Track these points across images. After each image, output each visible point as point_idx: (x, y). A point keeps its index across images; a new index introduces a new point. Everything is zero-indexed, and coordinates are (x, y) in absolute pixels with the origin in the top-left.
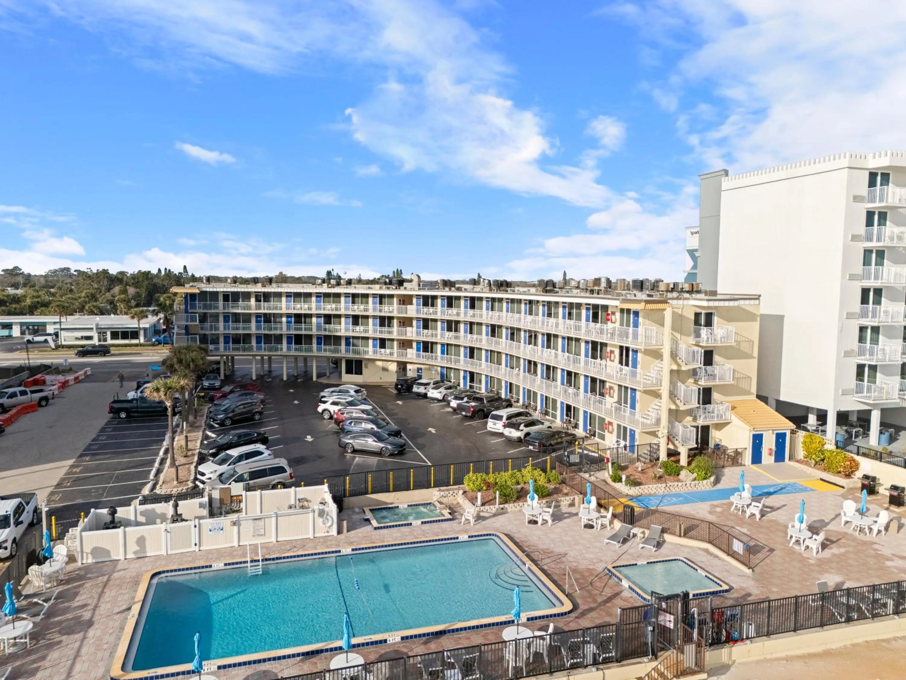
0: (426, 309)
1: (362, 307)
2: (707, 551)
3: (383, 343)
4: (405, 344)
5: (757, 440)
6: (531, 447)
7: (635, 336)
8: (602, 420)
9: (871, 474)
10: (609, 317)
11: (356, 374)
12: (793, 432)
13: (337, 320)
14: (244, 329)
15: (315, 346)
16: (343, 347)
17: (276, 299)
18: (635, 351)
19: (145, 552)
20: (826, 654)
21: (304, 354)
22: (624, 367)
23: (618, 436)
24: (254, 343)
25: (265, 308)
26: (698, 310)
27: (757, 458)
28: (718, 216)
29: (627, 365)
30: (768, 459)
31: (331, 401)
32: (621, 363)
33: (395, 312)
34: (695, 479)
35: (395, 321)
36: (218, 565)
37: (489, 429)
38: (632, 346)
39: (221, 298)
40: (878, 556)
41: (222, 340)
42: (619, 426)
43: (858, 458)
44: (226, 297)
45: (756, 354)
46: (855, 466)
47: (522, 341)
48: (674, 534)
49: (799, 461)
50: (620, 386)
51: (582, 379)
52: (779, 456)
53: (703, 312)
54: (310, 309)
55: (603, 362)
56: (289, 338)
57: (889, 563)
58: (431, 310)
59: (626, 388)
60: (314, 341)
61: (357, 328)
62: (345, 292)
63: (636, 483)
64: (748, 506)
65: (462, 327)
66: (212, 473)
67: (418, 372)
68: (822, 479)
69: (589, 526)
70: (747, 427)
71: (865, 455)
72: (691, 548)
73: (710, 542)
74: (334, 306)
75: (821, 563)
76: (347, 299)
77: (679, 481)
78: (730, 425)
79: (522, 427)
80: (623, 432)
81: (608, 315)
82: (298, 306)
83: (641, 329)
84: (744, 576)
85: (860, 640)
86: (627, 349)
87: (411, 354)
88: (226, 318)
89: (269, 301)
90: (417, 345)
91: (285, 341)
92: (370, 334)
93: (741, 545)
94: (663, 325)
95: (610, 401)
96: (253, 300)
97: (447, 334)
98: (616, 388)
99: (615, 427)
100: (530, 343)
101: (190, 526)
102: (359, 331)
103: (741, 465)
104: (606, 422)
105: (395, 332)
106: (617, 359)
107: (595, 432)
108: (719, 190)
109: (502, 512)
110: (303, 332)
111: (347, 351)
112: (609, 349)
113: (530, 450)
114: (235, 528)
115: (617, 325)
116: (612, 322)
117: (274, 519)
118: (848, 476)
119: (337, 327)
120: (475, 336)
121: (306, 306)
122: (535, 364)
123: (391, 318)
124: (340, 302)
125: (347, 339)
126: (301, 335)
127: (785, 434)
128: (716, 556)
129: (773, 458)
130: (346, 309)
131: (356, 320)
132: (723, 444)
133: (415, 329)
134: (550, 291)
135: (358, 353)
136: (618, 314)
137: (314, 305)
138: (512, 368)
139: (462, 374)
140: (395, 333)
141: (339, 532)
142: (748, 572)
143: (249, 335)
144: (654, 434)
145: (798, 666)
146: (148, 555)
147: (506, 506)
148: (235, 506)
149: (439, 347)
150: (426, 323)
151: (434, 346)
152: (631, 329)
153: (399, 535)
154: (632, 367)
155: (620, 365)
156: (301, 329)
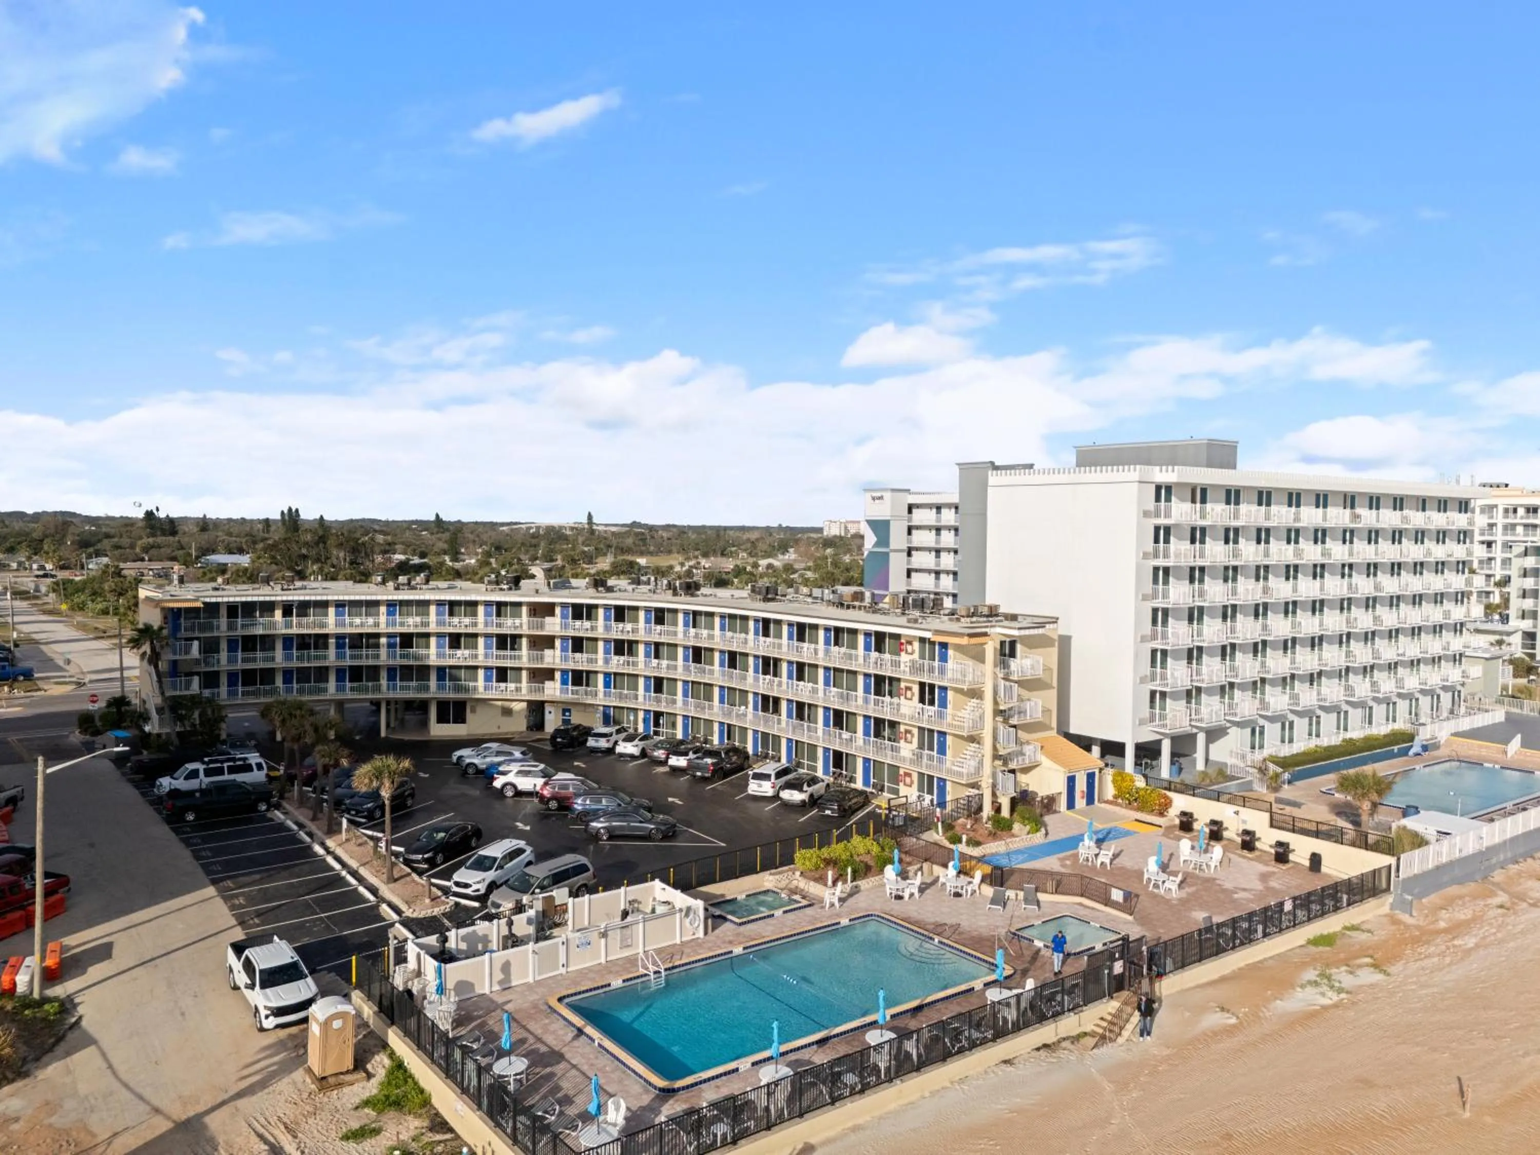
0: (578, 623)
1: (467, 620)
2: (1081, 904)
3: (502, 674)
4: (541, 675)
5: (1071, 781)
6: (828, 812)
7: (942, 671)
8: (894, 769)
9: (1188, 810)
10: (903, 647)
11: (455, 722)
12: (1101, 770)
13: (422, 641)
14: (266, 659)
15: (384, 682)
16: (433, 683)
17: (318, 610)
18: (944, 689)
19: (510, 981)
20: (1223, 979)
21: (370, 696)
22: (927, 707)
23: (921, 789)
24: (279, 681)
25: (298, 627)
26: (1004, 639)
27: (1071, 805)
28: (984, 515)
29: (932, 703)
30: (1080, 803)
31: (515, 771)
32: (922, 700)
33: (525, 627)
34: (1028, 833)
35: (524, 641)
36: (617, 983)
37: (750, 792)
38: (937, 683)
39: (223, 611)
40: (1225, 891)
41: (224, 680)
42: (921, 775)
43: (1170, 794)
44: (232, 609)
45: (1055, 683)
46: (1168, 804)
47: (751, 669)
48: (1046, 892)
49: (1107, 802)
50: (921, 729)
51: (860, 721)
52: (1090, 800)
53: (1008, 640)
54: (377, 625)
55: (895, 700)
56: (340, 672)
57: (1236, 896)
58: (587, 624)
59: (931, 731)
60: (384, 674)
61: (459, 653)
62: (437, 598)
63: (978, 844)
64: (1097, 855)
65: (641, 648)
66: (478, 882)
67: (564, 715)
68: (1137, 820)
69: (957, 895)
70: (1062, 769)
71: (1176, 791)
72: (1066, 903)
73: (1082, 895)
74: (418, 619)
75: (1183, 902)
76: (441, 609)
77: (1013, 836)
78: (1038, 769)
79: (805, 788)
80: (927, 783)
81: (902, 644)
82: (357, 621)
83: (950, 664)
84: (1128, 922)
85: (1242, 964)
86: (932, 687)
87: (553, 690)
88: (232, 645)
89: (306, 615)
90: (562, 676)
91: (332, 678)
92: (481, 661)
93: (1121, 893)
94: (983, 661)
95: (907, 749)
96: (278, 613)
97: (615, 659)
98: (915, 731)
99: (915, 777)
100: (766, 672)
101: (557, 944)
102: (462, 656)
103: (1055, 812)
104: (902, 772)
105: (524, 656)
106: (916, 697)
107: (883, 786)
108: (984, 486)
109: (855, 891)
110: (364, 662)
111: (441, 688)
112: (903, 685)
113: (828, 816)
114: (603, 940)
115: (916, 656)
116: (907, 652)
117: (641, 925)
118: (1161, 814)
119: (422, 651)
120: (665, 663)
121: (371, 620)
122: (777, 701)
123: (515, 638)
124: (428, 615)
125: (441, 670)
126: (361, 667)
127: (1094, 774)
128: (1093, 909)
129: (1085, 801)
130: (440, 623)
131: (455, 640)
132: (1030, 789)
133: (558, 652)
134: (773, 600)
135: (458, 689)
136: (916, 645)
137: (383, 619)
138: (733, 705)
139: (641, 715)
140: (525, 659)
141: (706, 933)
142: (1130, 918)
143: (272, 671)
144: (975, 786)
145: (1210, 991)
146: (513, 984)
147: (859, 883)
148: (557, 919)
149: (601, 678)
150: (578, 644)
151: (592, 676)
152: (936, 663)
153: (770, 928)
154: (939, 706)
155: (921, 705)
156: (361, 657)
